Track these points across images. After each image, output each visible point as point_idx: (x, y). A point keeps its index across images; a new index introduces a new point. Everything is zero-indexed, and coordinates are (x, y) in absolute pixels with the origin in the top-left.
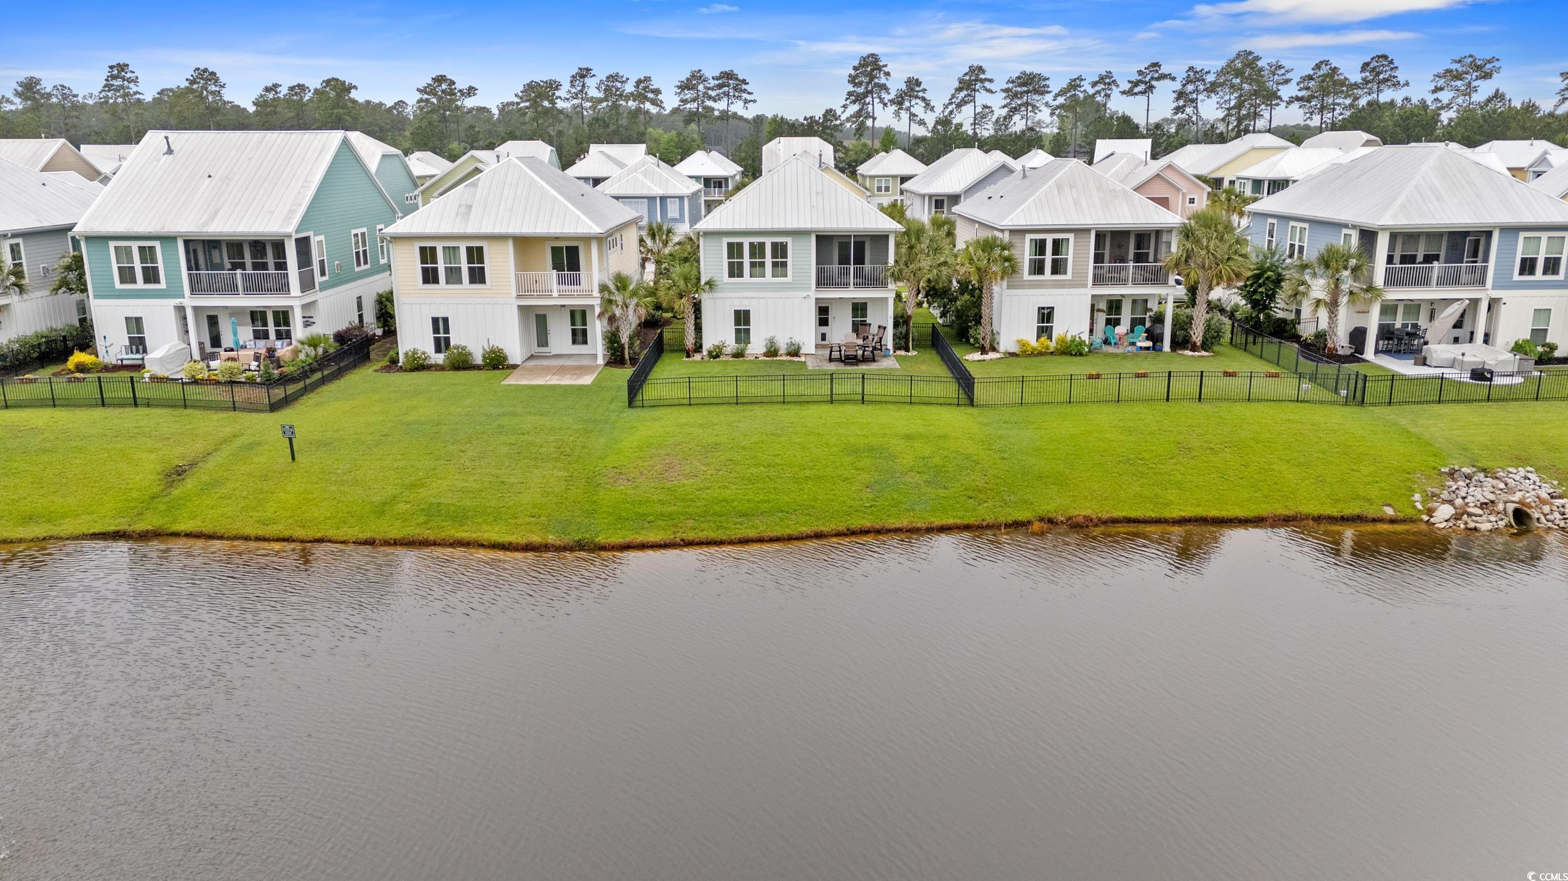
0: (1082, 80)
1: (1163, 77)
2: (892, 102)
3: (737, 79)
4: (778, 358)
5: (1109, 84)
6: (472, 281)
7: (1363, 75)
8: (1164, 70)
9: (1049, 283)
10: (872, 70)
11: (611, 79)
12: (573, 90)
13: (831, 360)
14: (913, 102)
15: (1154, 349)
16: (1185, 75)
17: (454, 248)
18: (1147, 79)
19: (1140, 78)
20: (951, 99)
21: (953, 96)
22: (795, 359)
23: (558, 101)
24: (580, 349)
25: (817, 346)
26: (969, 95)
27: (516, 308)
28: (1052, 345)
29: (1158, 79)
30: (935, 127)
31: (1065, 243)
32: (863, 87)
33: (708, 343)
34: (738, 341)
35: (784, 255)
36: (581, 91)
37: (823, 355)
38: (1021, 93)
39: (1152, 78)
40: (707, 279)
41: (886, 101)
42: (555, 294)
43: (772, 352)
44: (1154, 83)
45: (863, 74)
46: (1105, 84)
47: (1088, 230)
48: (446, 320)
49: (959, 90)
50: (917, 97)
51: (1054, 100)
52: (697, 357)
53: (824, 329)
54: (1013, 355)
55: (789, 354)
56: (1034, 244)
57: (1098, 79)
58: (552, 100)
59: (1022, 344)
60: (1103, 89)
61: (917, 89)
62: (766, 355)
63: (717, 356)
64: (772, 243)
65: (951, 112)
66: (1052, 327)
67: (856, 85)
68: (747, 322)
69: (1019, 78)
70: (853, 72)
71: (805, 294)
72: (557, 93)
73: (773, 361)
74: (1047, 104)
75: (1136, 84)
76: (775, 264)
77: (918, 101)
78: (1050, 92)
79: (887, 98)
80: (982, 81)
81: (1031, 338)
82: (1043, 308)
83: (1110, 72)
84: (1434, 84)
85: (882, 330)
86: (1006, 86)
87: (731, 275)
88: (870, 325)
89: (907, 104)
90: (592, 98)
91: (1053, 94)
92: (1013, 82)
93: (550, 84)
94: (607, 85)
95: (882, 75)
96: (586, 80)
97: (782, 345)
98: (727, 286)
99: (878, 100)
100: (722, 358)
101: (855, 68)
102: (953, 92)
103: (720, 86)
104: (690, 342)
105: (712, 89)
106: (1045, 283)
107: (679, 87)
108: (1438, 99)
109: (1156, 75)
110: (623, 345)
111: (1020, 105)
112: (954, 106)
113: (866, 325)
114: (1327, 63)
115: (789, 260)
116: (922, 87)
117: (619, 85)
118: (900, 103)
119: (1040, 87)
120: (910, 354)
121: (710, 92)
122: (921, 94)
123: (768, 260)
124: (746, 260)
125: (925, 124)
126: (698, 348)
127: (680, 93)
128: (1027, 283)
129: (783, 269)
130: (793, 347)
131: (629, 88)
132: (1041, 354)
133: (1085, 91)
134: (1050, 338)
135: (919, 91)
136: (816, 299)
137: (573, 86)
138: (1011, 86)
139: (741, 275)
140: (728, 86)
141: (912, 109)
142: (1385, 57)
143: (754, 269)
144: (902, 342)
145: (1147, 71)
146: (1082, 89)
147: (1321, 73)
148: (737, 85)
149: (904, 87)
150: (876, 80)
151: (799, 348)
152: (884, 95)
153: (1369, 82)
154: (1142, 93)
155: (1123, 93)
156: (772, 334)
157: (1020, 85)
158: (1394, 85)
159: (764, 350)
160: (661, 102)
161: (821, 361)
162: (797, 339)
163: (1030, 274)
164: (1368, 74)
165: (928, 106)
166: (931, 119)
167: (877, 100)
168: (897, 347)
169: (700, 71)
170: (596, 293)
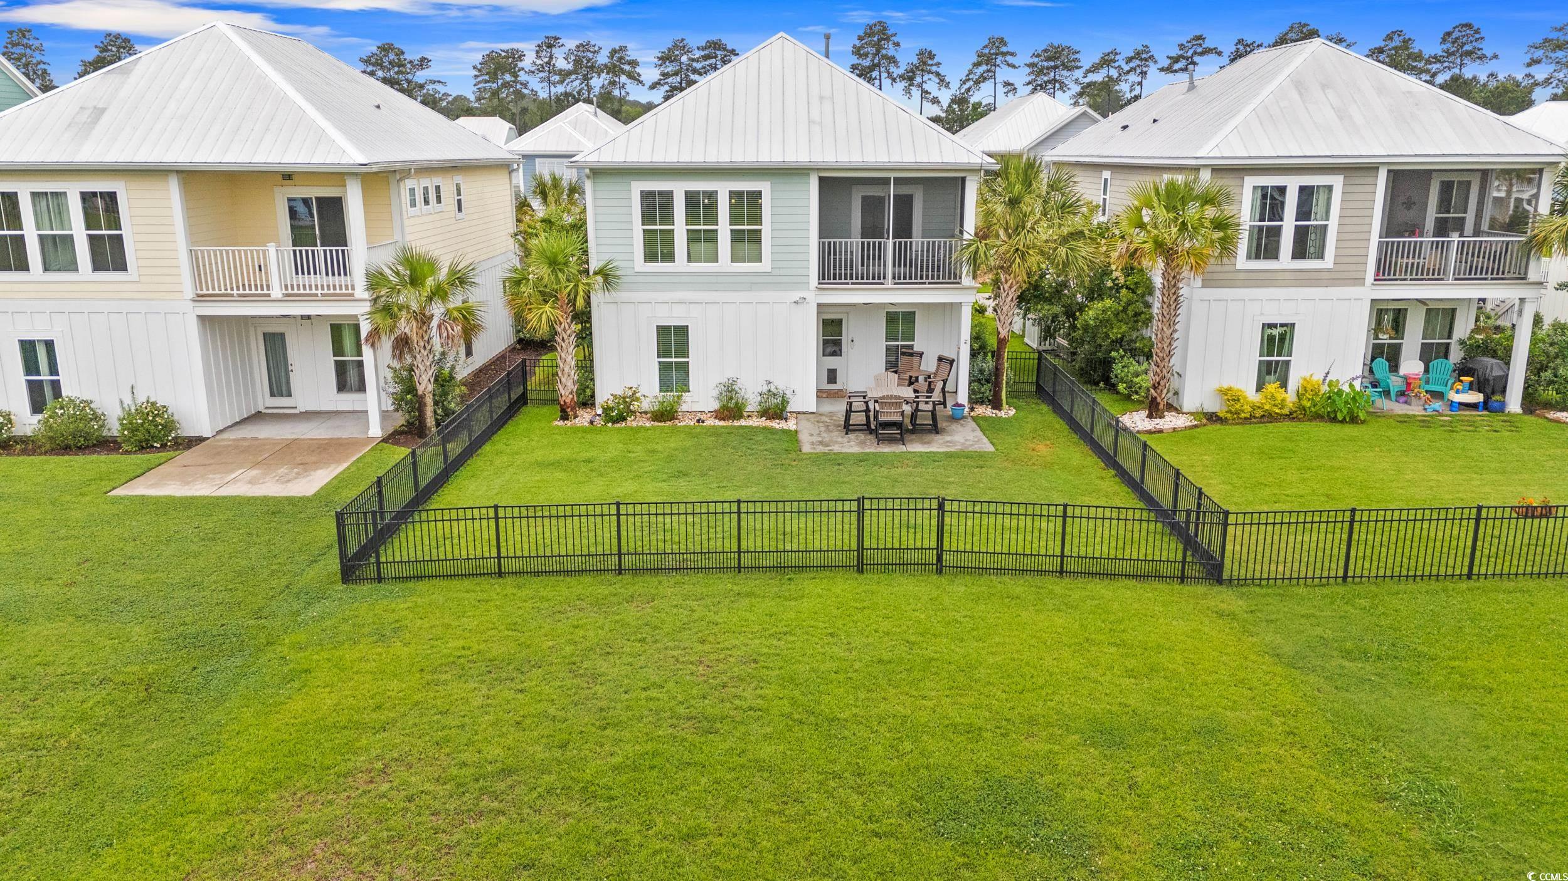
0: (1116, 54)
1: (1206, 52)
2: (902, 77)
3: (725, 49)
4: (743, 422)
5: (1146, 60)
6: (98, 265)
7: (1445, 47)
8: (1208, 44)
9: (1287, 276)
10: (879, 40)
11: (581, 49)
12: (539, 62)
13: (848, 428)
14: (926, 78)
15: (1486, 405)
16: (1233, 49)
17: (55, 195)
18: (1189, 54)
19: (1182, 52)
20: (968, 75)
21: (970, 72)
22: (776, 424)
23: (521, 73)
24: (348, 401)
25: (821, 394)
26: (989, 71)
27: (195, 319)
28: (1290, 397)
29: (1202, 54)
30: (950, 106)
31: (1322, 197)
32: (869, 59)
33: (606, 390)
34: (665, 386)
35: (756, 217)
36: (549, 63)
37: (831, 415)
38: (1048, 68)
39: (1195, 53)
40: (600, 264)
41: (895, 75)
42: (276, 292)
43: (731, 410)
44: (1196, 59)
45: (869, 44)
46: (1141, 60)
47: (1373, 169)
48: (49, 345)
49: (977, 64)
50: (930, 72)
51: (1084, 77)
52: (583, 418)
53: (832, 362)
54: (1213, 418)
55: (765, 413)
56: (1259, 194)
57: (1133, 54)
58: (515, 72)
59: (1230, 396)
60: (1138, 66)
61: (930, 62)
62: (719, 414)
63: (622, 418)
64: (732, 194)
65: (969, 90)
66: (1288, 363)
67: (860, 56)
68: (683, 350)
69: (1045, 51)
70: (858, 44)
71: (796, 295)
72: (520, 65)
73: (730, 431)
74: (1077, 81)
75: (1176, 60)
76: (737, 237)
77: (931, 76)
78: (1081, 67)
79: (896, 72)
80: (1004, 54)
81: (1245, 383)
82: (1271, 326)
83: (1147, 47)
84: (1529, 56)
85: (945, 366)
86: (1031, 61)
87: (651, 256)
88: (921, 354)
89: (918, 79)
90: (561, 71)
91: (1083, 70)
92: (1038, 56)
93: (513, 54)
94: (576, 56)
95: (891, 46)
96: (554, 50)
97: (751, 395)
98: (641, 279)
99: (886, 75)
100: (631, 422)
101: (860, 38)
102: (971, 67)
103: (706, 57)
104: (567, 387)
105: (697, 60)
106: (1279, 276)
107: (660, 59)
108: (1530, 75)
109: (1199, 50)
110: (422, 397)
111: (1046, 82)
112: (971, 83)
113: (911, 355)
114: (1399, 33)
115: (766, 228)
116: (935, 61)
117: (590, 55)
118: (911, 79)
119: (1069, 61)
120: (1002, 414)
121: (695, 64)
122: (934, 69)
123: (724, 228)
124: (680, 228)
125: (939, 102)
126: (587, 401)
127: (661, 65)
128: (1242, 276)
129: (755, 246)
130: (773, 401)
131: (602, 59)
132: (1269, 417)
133: (1119, 66)
134: (1284, 385)
135: (932, 65)
136: (819, 305)
137: (538, 57)
138: (1036, 60)
139: (669, 257)
140: (715, 57)
141: (924, 86)
142: (1469, 26)
143: (694, 246)
144: (986, 389)
145: (1190, 45)
146: (1116, 64)
147: (1392, 45)
148: (725, 56)
149: (915, 61)
150: (884, 52)
151: (785, 402)
152: (892, 69)
153: (1453, 54)
154: (1185, 70)
155: (1162, 70)
156: (730, 374)
157: (1048, 59)
158: (1480, 58)
159: (715, 405)
160: (639, 75)
161: (828, 430)
162: (781, 384)
163: (1249, 257)
164: (1449, 45)
165: (943, 82)
166: (945, 97)
167: (884, 75)
168: (976, 399)
169: (683, 40)
170: (361, 292)
